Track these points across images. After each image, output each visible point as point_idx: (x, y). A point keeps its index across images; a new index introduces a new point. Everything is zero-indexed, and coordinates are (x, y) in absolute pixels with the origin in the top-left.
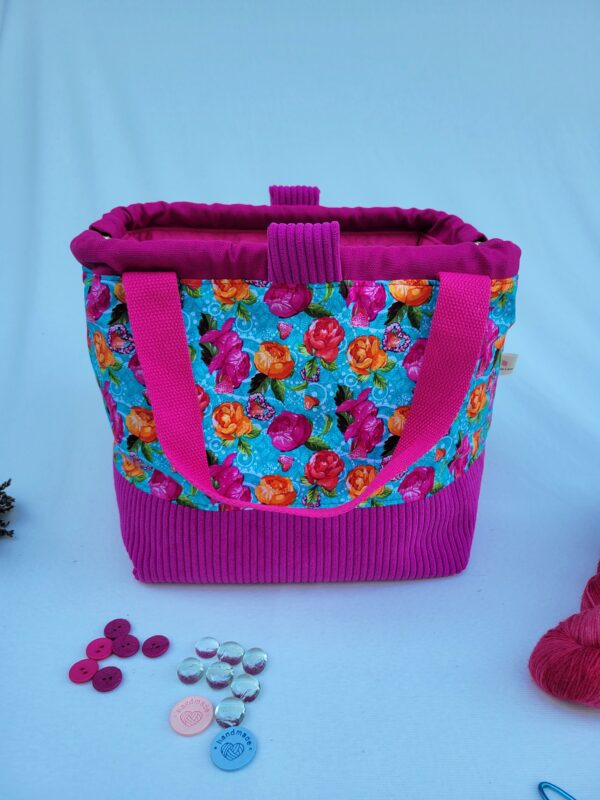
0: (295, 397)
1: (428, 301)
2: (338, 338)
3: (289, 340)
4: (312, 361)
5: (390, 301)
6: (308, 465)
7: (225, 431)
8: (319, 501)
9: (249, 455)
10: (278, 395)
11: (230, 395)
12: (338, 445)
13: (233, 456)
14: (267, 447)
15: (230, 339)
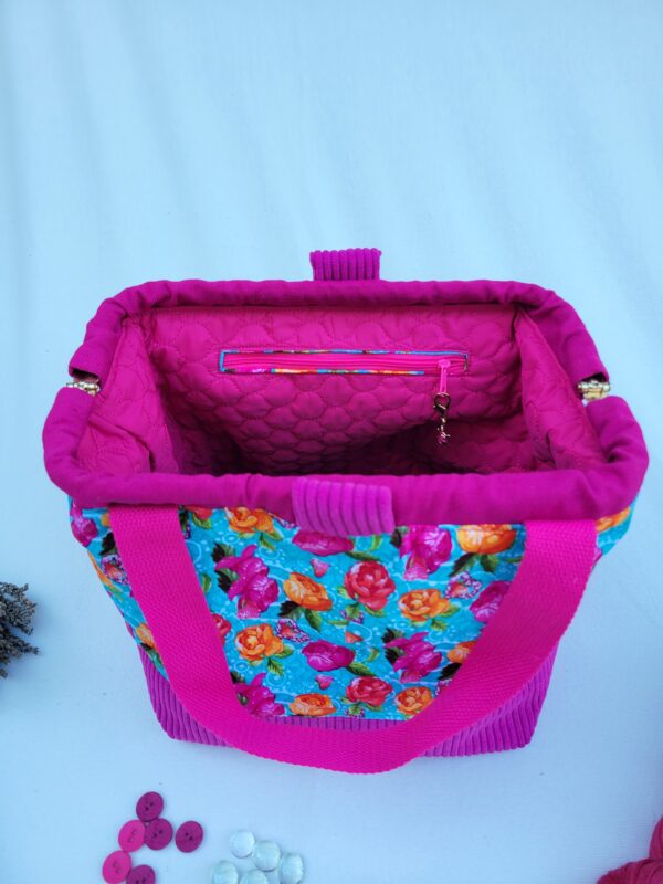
0: (334, 630)
1: (508, 548)
2: (387, 590)
3: (324, 579)
4: (354, 606)
5: (456, 553)
6: (350, 688)
7: (251, 653)
8: (363, 715)
9: (281, 675)
10: (313, 624)
11: (255, 619)
12: (387, 673)
13: (262, 676)
14: (301, 666)
15: (252, 565)
